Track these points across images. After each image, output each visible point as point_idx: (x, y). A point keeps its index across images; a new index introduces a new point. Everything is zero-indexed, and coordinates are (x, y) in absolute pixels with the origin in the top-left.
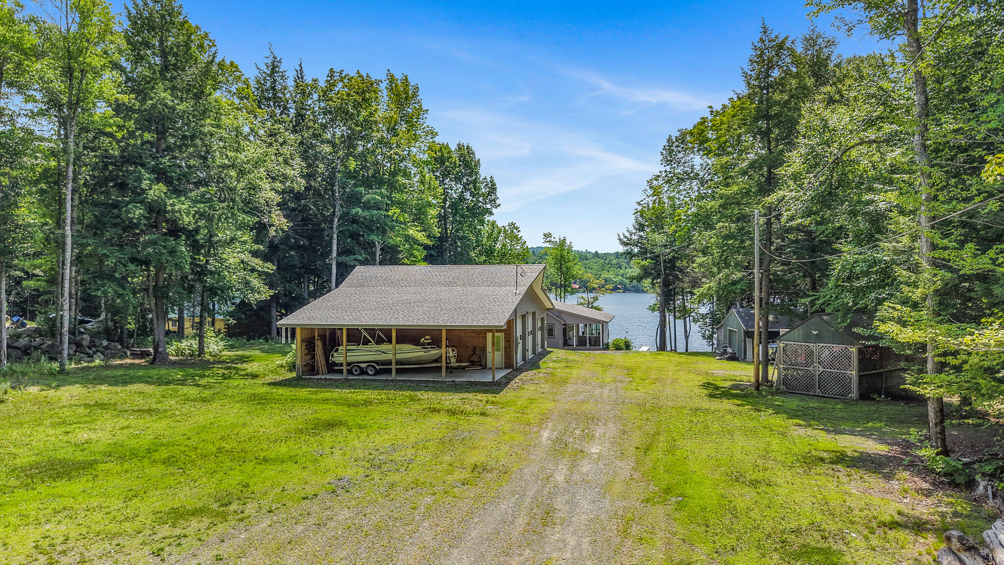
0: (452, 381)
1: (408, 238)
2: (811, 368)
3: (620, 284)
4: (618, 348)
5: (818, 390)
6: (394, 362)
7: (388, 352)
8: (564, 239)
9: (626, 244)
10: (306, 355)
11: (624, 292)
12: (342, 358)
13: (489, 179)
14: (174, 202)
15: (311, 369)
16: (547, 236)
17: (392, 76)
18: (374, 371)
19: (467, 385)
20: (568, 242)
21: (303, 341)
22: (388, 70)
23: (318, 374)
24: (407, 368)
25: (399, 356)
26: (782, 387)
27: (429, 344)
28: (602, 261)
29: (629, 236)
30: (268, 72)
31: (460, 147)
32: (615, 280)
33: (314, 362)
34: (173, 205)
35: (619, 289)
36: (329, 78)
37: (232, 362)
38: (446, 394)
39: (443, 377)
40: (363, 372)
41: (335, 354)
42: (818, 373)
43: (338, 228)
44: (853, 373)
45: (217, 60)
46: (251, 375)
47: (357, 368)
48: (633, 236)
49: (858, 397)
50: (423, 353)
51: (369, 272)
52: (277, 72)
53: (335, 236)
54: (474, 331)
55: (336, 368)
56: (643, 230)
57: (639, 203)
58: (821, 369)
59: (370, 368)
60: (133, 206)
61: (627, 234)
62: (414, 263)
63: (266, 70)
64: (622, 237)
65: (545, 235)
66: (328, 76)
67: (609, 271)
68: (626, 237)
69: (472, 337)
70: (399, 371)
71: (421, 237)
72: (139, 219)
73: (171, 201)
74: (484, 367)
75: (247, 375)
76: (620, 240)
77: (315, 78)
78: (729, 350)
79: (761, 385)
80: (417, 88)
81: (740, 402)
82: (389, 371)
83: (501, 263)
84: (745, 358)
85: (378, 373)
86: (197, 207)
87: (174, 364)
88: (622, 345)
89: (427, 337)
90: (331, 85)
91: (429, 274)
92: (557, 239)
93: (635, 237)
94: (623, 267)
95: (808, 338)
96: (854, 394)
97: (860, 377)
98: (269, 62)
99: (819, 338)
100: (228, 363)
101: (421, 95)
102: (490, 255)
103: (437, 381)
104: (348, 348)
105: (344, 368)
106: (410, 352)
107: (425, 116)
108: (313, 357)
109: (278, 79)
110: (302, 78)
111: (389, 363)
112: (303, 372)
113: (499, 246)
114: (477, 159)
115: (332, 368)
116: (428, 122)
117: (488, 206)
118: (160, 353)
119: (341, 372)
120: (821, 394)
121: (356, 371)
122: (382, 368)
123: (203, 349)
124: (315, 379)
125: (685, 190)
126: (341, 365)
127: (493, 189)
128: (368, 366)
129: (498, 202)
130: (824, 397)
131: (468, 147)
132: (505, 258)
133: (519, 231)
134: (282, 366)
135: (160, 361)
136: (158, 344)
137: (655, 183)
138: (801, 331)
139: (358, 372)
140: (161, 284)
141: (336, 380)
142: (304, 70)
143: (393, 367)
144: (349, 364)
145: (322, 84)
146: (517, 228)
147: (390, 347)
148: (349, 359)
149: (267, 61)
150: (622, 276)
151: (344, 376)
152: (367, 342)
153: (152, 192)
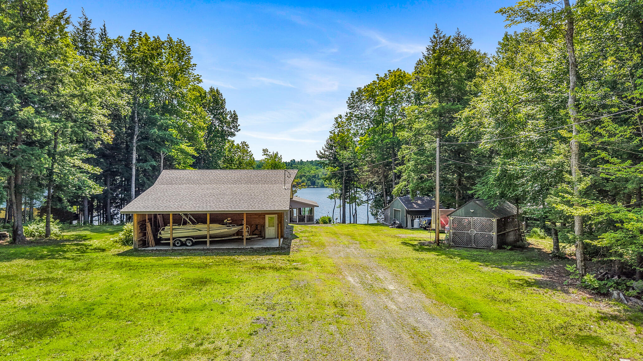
0: (251, 248)
1: (182, 151)
2: (469, 232)
4: (325, 222)
5: (473, 244)
6: (208, 236)
7: (202, 230)
8: (277, 154)
9: (321, 157)
10: (140, 233)
12: (169, 235)
13: (233, 113)
14: (40, 121)
15: (144, 243)
16: (265, 151)
17: (171, 40)
18: (191, 243)
19: (263, 250)
20: (279, 155)
21: (138, 223)
22: (169, 35)
23: (149, 246)
24: (217, 240)
25: (211, 232)
26: (451, 243)
27: (230, 223)
29: (323, 152)
30: (81, 29)
31: (212, 90)
33: (145, 238)
34: (39, 123)
36: (131, 37)
37: (76, 240)
38: (254, 257)
39: (244, 245)
40: (183, 244)
41: (162, 232)
42: (473, 234)
43: (137, 143)
44: (494, 234)
45: (65, 17)
46: (99, 249)
47: (178, 241)
48: (326, 153)
49: (497, 247)
50: (227, 230)
51: (174, 174)
52: (87, 29)
53: (135, 148)
54: (256, 214)
55: (162, 242)
56: (332, 149)
57: (331, 132)
58: (475, 232)
59: (188, 241)
60: (8, 123)
62: (185, 168)
63: (79, 27)
64: (319, 153)
65: (264, 150)
66: (131, 35)
68: (321, 153)
69: (255, 218)
70: (212, 243)
71: (191, 150)
72: (12, 133)
73: (37, 120)
74: (264, 238)
75: (95, 249)
76: (318, 155)
77: (120, 36)
78: (397, 222)
79: (438, 242)
80: (189, 49)
81: (437, 254)
82: (205, 243)
83: (238, 168)
84: (407, 226)
85: (194, 244)
86: (54, 125)
87: (31, 242)
88: (327, 220)
89: (229, 219)
90: (132, 41)
91: (219, 176)
92: (271, 153)
93: (327, 153)
95: (467, 214)
96: (494, 246)
97: (498, 236)
98: (82, 21)
99: (474, 214)
100: (73, 241)
101: (192, 53)
102: (230, 164)
103: (241, 248)
104: (174, 227)
105: (171, 242)
106: (217, 229)
107: (194, 68)
108: (145, 235)
109: (89, 34)
110: (105, 35)
111: (205, 237)
112: (138, 245)
113: (236, 158)
114: (223, 99)
115: (158, 242)
116: (195, 73)
117: (232, 130)
118: (19, 235)
119: (168, 244)
120: (475, 247)
121: (178, 243)
122: (198, 241)
123: (49, 231)
124: (147, 250)
125: (360, 125)
126: (169, 239)
127: (235, 118)
128: (187, 240)
129: (239, 128)
130: (477, 248)
131: (217, 91)
132: (240, 166)
133: (248, 148)
134: (116, 242)
135: (19, 241)
136: (17, 229)
137: (339, 120)
138: (463, 210)
139: (179, 245)
140: (19, 182)
141: (166, 251)
142: (107, 29)
143: (208, 240)
144: (174, 239)
145: (126, 40)
146: (247, 145)
147: (205, 226)
148: (174, 235)
149: (80, 20)
151: (171, 247)
152: (185, 223)
153: (22, 113)
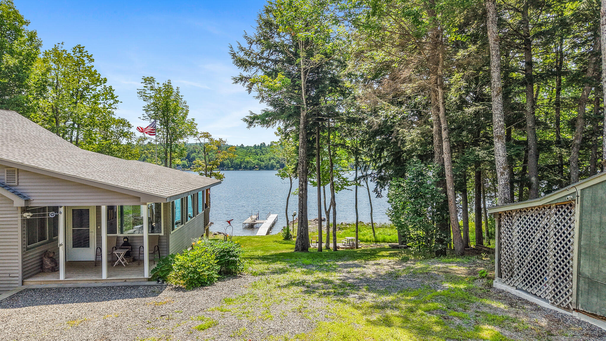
3: (257, 165)
11: (259, 170)
28: (246, 150)
32: (253, 162)
35: (256, 168)
61: (246, 45)
67: (250, 157)
68: (242, 49)
94: (259, 154)
150: (258, 159)
